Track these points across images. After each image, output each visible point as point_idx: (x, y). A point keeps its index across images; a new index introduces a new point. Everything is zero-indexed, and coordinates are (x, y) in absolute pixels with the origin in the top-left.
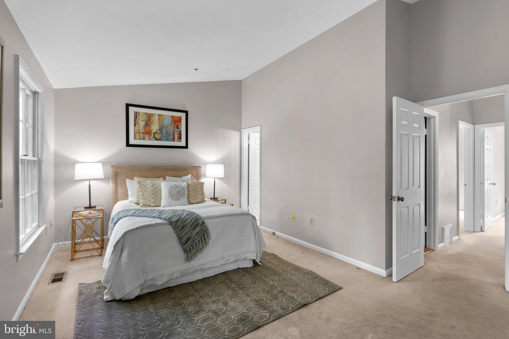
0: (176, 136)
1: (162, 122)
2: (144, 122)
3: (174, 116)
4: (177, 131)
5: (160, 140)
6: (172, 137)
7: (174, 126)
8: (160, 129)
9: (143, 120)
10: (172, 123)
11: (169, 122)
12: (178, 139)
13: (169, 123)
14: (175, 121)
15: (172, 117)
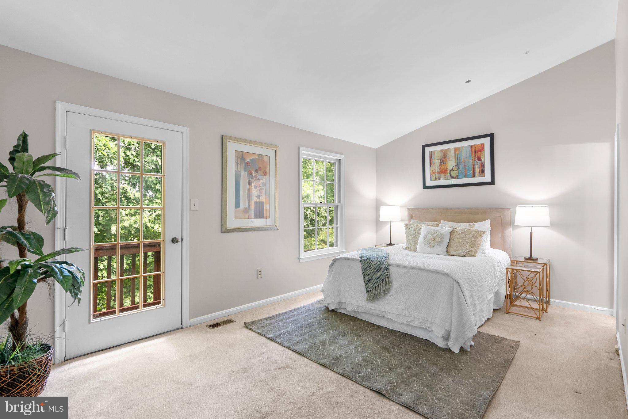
0: (477, 170)
1: (458, 156)
2: (439, 161)
3: (474, 145)
4: (478, 163)
5: (457, 178)
6: (471, 172)
7: (473, 158)
8: (457, 164)
9: (438, 158)
10: (472, 155)
11: (467, 154)
12: (480, 173)
13: (468, 156)
14: (475, 152)
15: (472, 146)
